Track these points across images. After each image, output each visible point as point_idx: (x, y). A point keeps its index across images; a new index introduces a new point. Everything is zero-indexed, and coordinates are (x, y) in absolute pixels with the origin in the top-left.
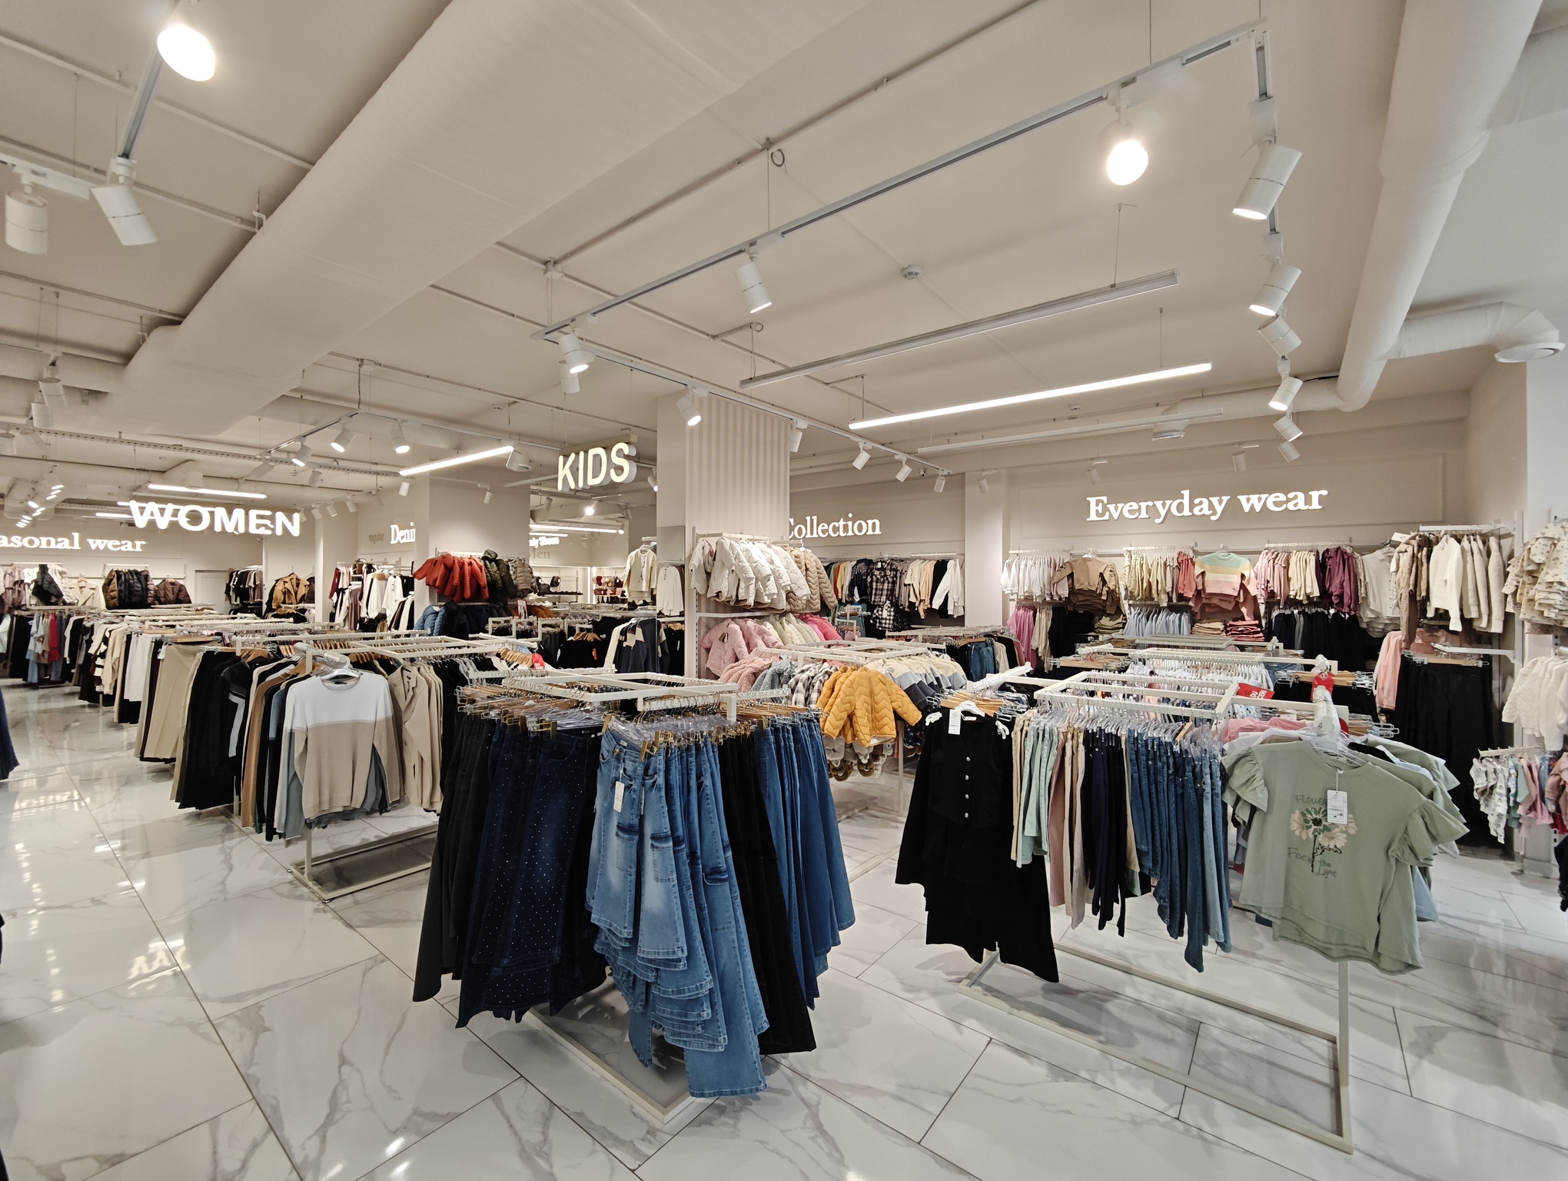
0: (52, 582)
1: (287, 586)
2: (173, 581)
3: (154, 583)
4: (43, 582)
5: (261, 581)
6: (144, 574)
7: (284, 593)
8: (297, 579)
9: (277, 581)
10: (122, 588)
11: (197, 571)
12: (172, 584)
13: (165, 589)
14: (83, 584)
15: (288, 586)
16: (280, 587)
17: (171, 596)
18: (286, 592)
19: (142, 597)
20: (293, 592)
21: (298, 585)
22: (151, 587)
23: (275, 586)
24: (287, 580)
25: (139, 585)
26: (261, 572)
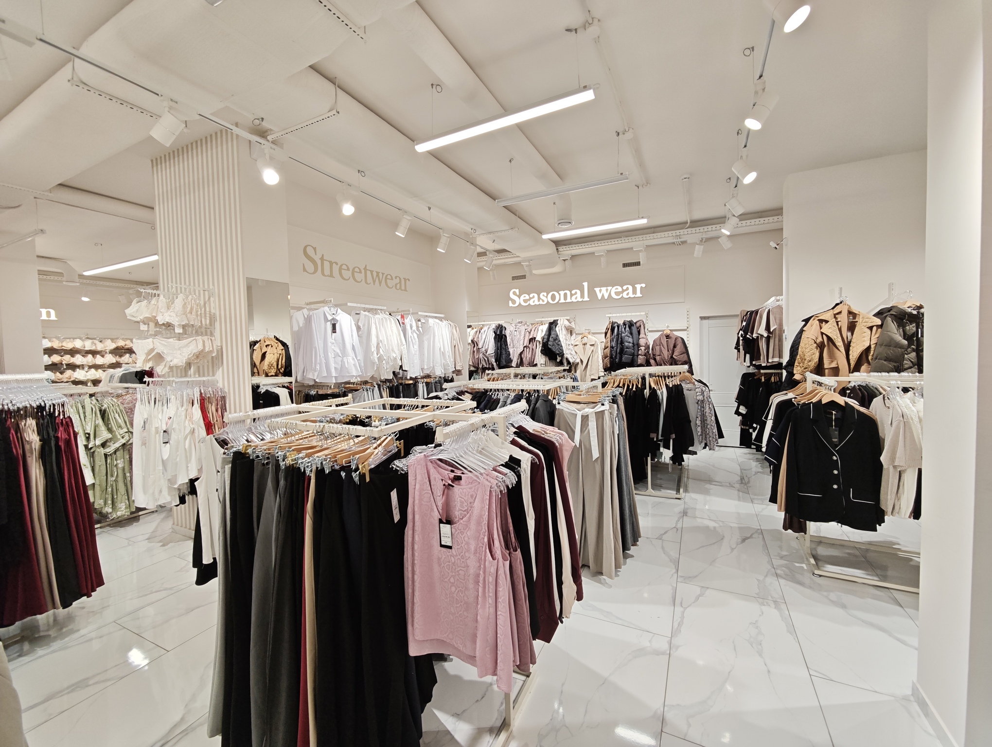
0: (557, 339)
1: (826, 329)
2: (669, 332)
3: (649, 338)
4: (548, 339)
5: (781, 325)
6: (638, 324)
7: (821, 347)
8: (850, 313)
9: (807, 321)
10: (614, 344)
11: (702, 318)
12: (668, 337)
13: (661, 344)
14: (585, 340)
15: (830, 329)
16: (812, 332)
17: (666, 354)
18: (825, 344)
19: (633, 355)
20: (839, 343)
21: (852, 327)
22: (642, 342)
23: (801, 331)
24: (827, 316)
25: (630, 340)
26: (780, 308)
